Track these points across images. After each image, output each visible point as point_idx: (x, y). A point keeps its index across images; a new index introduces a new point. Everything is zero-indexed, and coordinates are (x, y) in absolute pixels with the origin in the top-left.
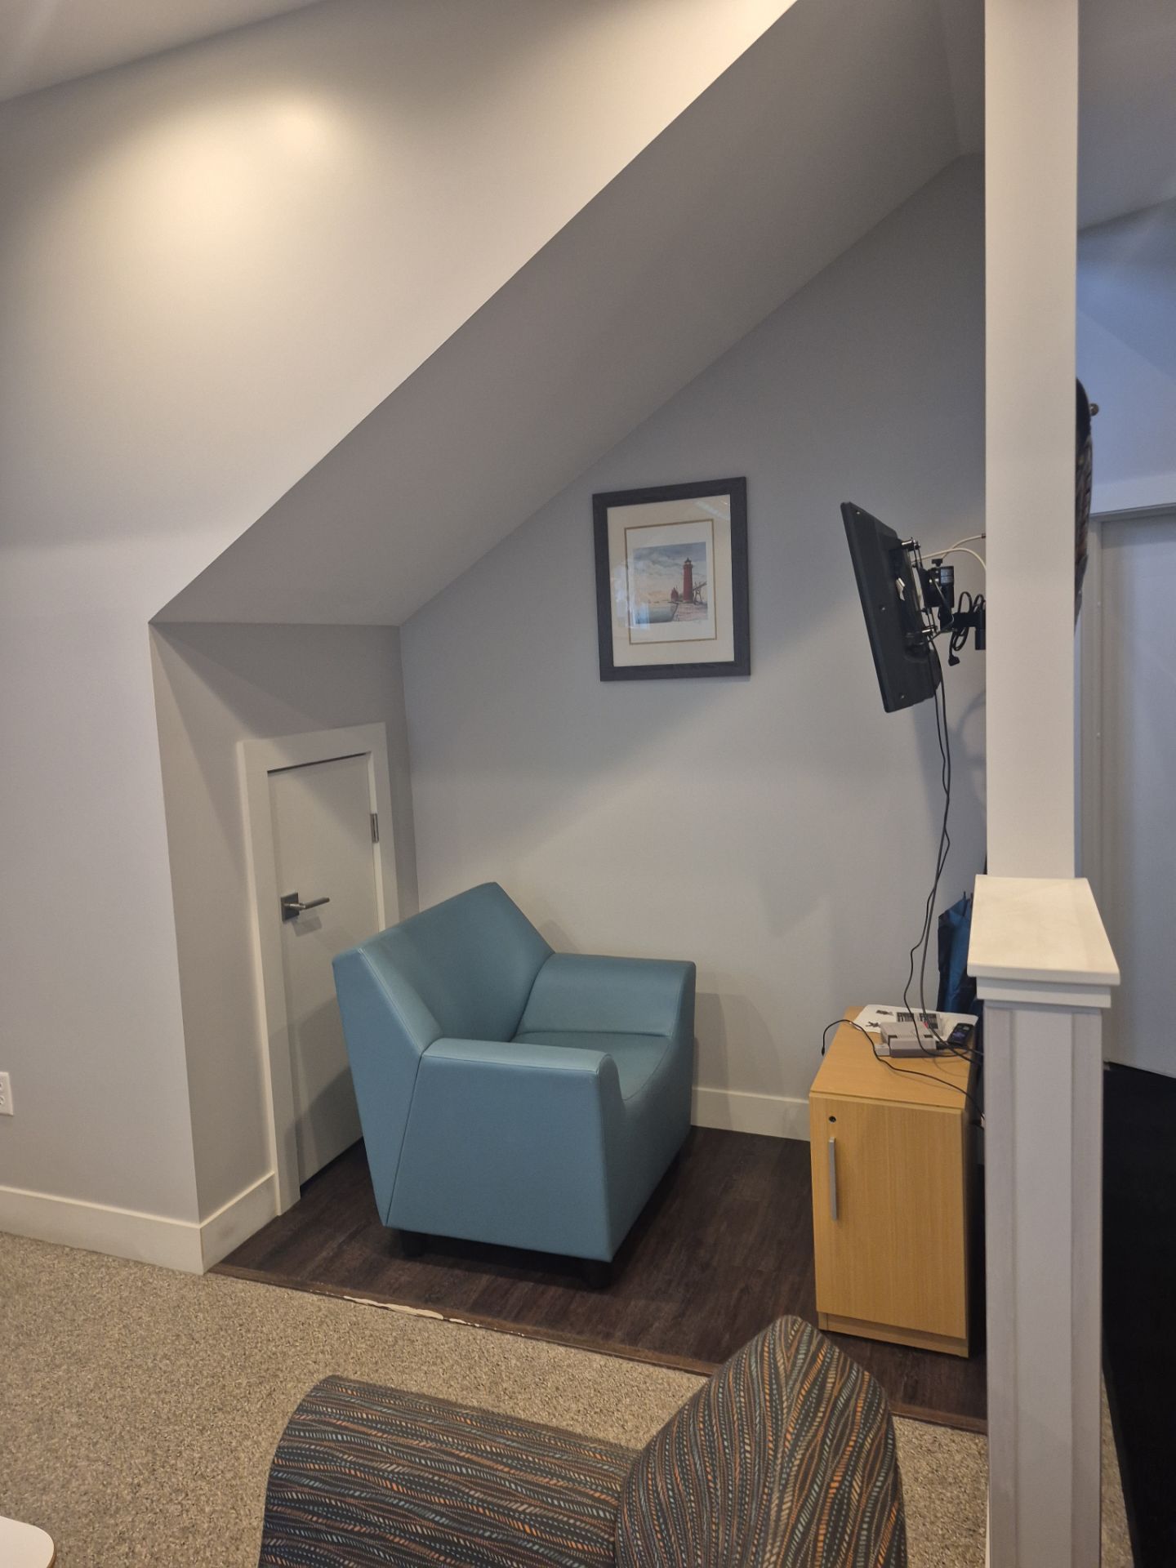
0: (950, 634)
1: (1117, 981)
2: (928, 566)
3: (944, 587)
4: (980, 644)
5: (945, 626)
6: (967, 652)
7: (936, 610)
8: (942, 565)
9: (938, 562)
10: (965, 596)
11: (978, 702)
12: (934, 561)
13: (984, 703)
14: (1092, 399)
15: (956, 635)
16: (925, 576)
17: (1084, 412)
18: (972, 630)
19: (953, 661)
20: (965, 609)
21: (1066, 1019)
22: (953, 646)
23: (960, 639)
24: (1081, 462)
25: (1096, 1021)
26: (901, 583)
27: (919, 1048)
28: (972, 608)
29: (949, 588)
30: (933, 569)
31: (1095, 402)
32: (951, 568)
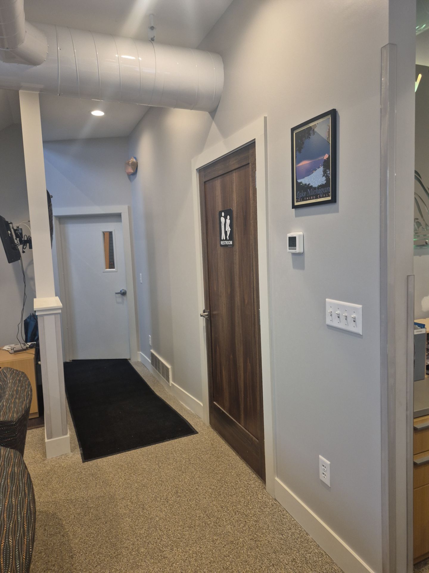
0: (22, 245)
1: (62, 307)
2: (15, 228)
3: (20, 233)
4: (31, 247)
5: (21, 243)
6: (27, 249)
7: (18, 239)
8: (19, 228)
9: (18, 227)
10: (25, 236)
11: (31, 263)
12: (17, 227)
13: (33, 263)
14: (51, 194)
15: (24, 246)
16: (15, 230)
17: (49, 197)
18: (28, 244)
19: (23, 252)
20: (26, 239)
21: (53, 316)
22: (23, 248)
23: (25, 247)
24: (50, 208)
25: (59, 316)
26: (9, 232)
27: (22, 349)
28: (27, 239)
29: (21, 234)
30: (17, 229)
31: (52, 195)
32: (21, 229)
